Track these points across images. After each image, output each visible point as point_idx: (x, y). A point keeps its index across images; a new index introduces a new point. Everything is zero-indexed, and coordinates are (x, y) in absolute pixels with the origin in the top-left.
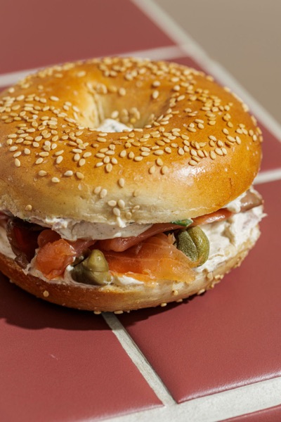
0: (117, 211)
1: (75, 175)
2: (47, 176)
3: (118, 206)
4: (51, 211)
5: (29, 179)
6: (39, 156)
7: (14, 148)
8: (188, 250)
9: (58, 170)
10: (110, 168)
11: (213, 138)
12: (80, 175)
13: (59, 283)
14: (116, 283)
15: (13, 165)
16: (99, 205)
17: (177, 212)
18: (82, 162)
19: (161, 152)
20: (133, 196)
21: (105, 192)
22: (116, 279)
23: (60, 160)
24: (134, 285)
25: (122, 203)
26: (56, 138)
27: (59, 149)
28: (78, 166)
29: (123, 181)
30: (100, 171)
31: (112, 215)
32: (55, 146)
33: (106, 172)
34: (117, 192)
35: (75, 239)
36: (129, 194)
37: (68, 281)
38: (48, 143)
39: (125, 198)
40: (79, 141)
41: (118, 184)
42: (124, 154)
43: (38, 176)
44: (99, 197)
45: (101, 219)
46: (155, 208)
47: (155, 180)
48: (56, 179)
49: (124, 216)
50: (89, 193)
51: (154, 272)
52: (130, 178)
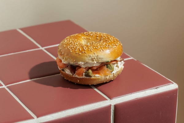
0: (94, 60)
1: (85, 52)
2: (78, 53)
3: (94, 58)
4: (80, 61)
5: (74, 54)
6: (76, 50)
7: (70, 49)
8: (110, 68)
9: (80, 52)
10: (92, 50)
11: (113, 44)
12: (86, 52)
13: (82, 77)
14: (94, 76)
15: (70, 52)
16: (90, 58)
17: (107, 59)
18: (86, 50)
19: (102, 47)
20: (98, 56)
21: (91, 55)
22: (94, 75)
23: (81, 50)
24: (98, 76)
25: (95, 57)
26: (79, 46)
27: (80, 48)
28: (85, 50)
29: (95, 53)
30: (90, 51)
31: (93, 60)
32: (79, 47)
33: (91, 51)
34: (94, 55)
35: (85, 67)
36: (97, 55)
37: (84, 77)
38: (77, 47)
39: (96, 56)
40: (84, 46)
41: (94, 53)
42: (94, 47)
43: (76, 53)
44: (90, 57)
45: (91, 62)
46: (102, 58)
47: (102, 52)
48: (80, 54)
49: (96, 61)
50: (88, 56)
51: (103, 73)
52: (96, 52)
